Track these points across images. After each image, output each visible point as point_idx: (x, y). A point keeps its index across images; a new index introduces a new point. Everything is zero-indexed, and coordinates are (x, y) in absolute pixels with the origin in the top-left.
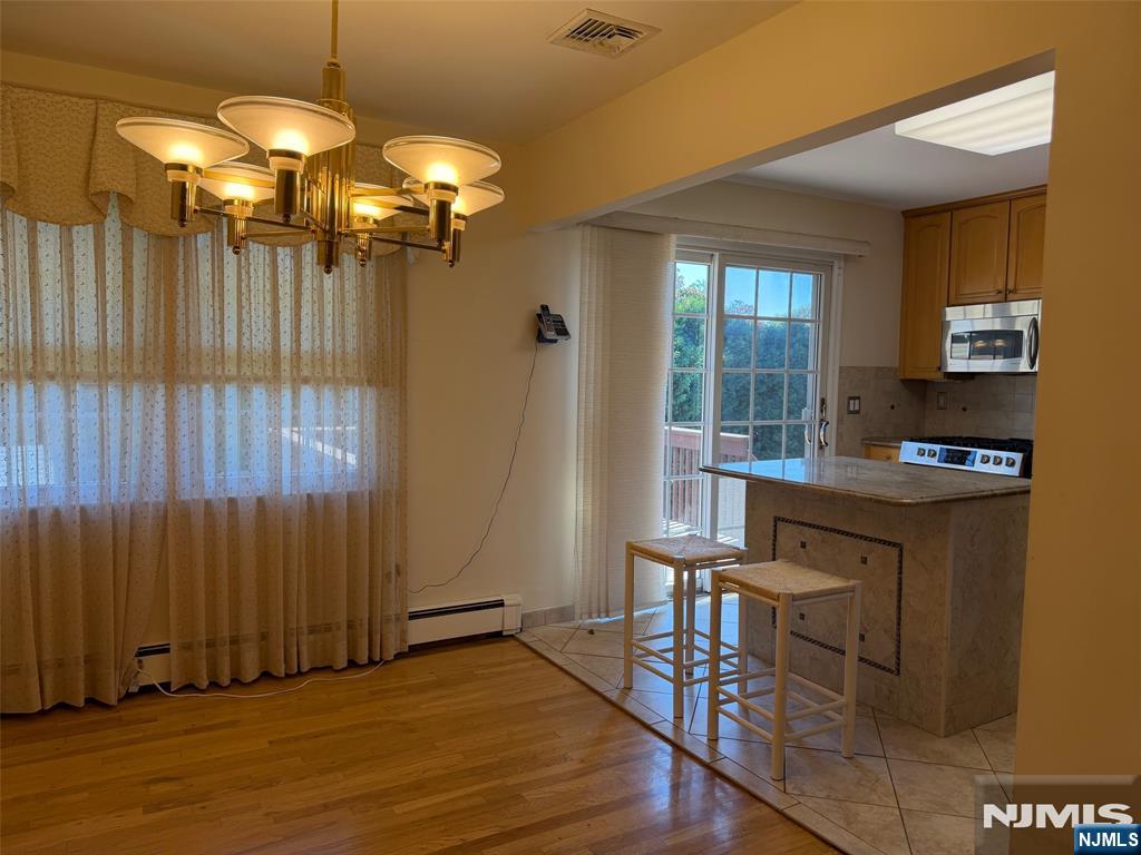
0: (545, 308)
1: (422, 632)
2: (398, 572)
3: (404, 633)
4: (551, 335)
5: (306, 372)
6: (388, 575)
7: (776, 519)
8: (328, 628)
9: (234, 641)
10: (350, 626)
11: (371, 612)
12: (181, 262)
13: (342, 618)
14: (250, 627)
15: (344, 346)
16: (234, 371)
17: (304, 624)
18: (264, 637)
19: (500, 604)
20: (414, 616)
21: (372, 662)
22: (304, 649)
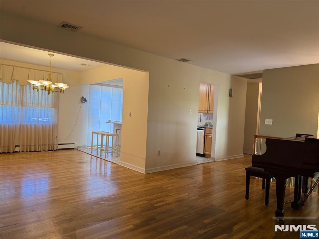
0: (83, 97)
1: (60, 147)
2: (57, 137)
3: (57, 146)
4: (83, 101)
5: (43, 106)
6: (55, 138)
7: (117, 130)
8: (45, 145)
9: (30, 146)
10: (49, 145)
11: (52, 143)
12: (24, 89)
13: (48, 144)
14: (33, 144)
15: (49, 102)
16: (32, 105)
17: (41, 144)
18: (35, 145)
19: (74, 144)
20: (59, 144)
21: (52, 150)
22: (41, 147)
